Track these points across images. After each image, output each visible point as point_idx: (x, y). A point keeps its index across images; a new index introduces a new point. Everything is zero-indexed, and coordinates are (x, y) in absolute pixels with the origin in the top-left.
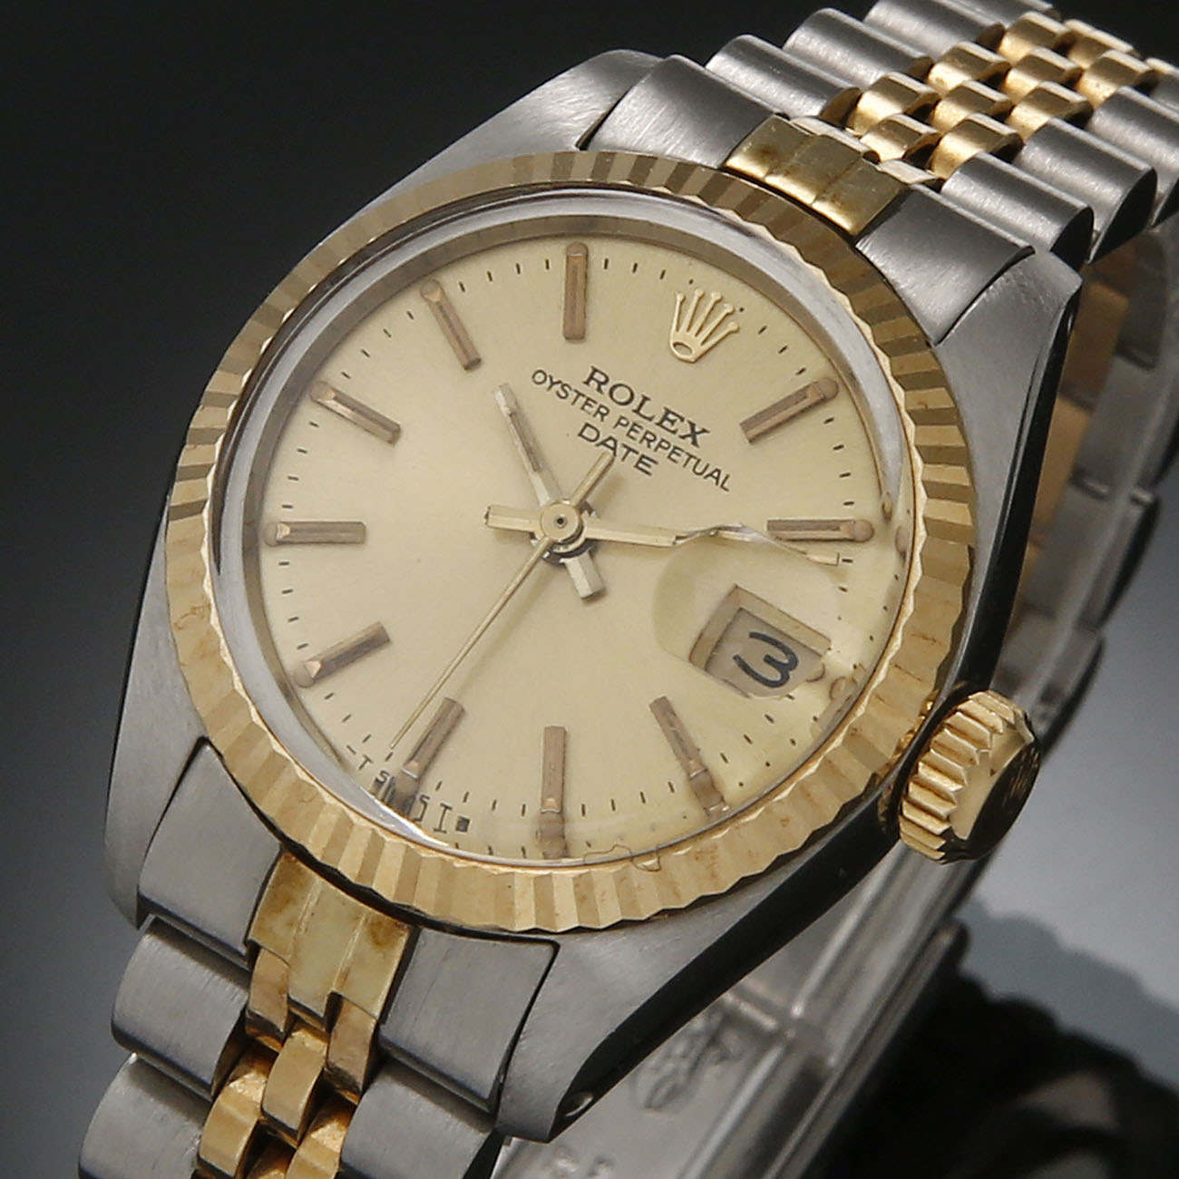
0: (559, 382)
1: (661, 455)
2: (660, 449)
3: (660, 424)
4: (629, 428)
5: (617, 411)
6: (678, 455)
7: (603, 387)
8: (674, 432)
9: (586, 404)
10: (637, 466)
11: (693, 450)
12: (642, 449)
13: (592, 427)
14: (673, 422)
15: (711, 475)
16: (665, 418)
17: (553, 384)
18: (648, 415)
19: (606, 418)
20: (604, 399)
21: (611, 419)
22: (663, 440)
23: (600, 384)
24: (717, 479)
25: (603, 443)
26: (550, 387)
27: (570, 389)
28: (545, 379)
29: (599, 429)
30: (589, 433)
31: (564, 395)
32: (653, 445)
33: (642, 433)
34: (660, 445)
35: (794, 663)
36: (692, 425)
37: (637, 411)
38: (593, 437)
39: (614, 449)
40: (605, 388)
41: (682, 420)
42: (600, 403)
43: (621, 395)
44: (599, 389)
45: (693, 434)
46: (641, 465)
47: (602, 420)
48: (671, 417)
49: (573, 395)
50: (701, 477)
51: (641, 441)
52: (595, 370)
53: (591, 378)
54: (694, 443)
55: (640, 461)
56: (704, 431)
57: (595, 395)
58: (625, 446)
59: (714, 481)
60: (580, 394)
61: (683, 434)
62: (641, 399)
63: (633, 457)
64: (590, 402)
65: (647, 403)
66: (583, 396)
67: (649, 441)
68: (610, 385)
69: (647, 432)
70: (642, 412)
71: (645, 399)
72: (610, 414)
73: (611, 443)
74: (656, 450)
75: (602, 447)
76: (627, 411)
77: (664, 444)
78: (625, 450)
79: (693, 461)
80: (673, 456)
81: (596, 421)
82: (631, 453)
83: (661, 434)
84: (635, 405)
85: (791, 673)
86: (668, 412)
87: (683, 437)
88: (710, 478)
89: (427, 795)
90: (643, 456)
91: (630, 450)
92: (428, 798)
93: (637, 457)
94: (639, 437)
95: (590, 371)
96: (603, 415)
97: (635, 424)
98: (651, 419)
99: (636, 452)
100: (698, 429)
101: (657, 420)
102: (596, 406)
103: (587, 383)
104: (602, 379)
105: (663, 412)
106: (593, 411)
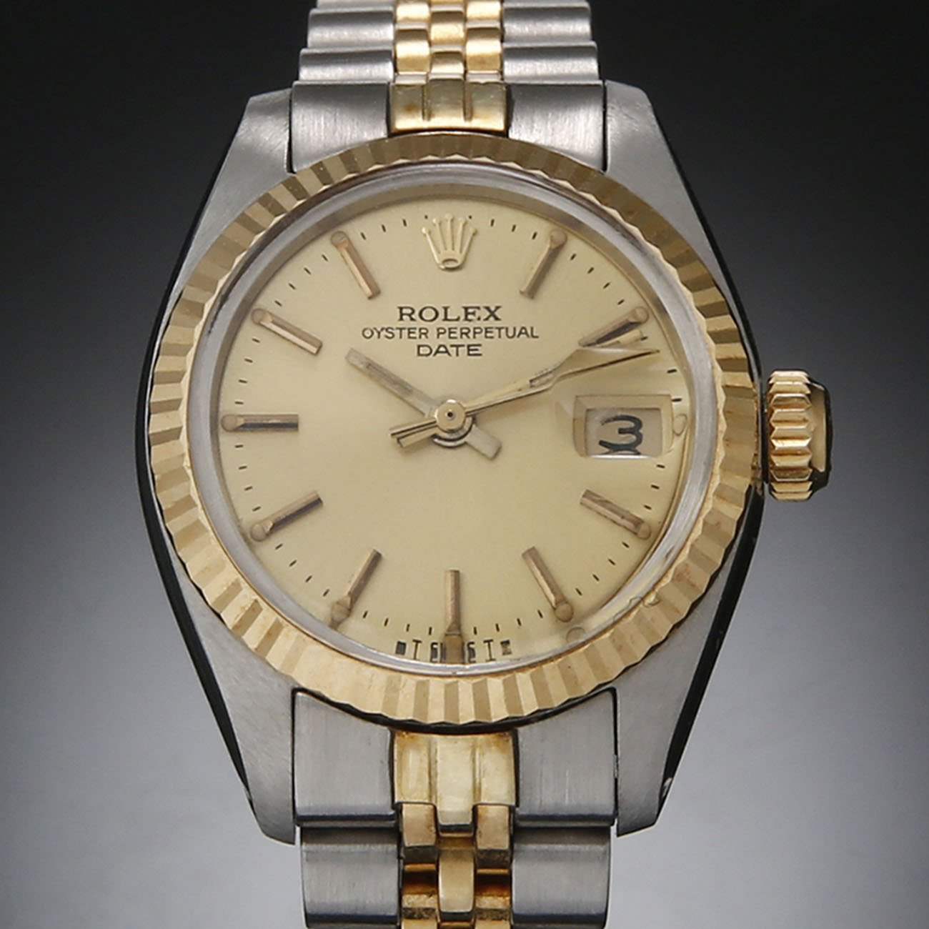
0: (382, 329)
1: (480, 338)
2: (477, 335)
3: (466, 319)
4: (447, 334)
5: (433, 327)
6: (491, 332)
7: (413, 316)
9: (409, 333)
10: (469, 355)
11: (498, 324)
12: (465, 341)
13: (423, 346)
14: (473, 313)
15: (520, 333)
16: (467, 314)
17: (379, 332)
18: (455, 317)
19: (428, 335)
20: (419, 324)
21: (432, 333)
22: (475, 328)
23: (410, 315)
24: (526, 333)
25: (437, 352)
26: (379, 337)
27: (392, 329)
28: (373, 333)
29: (428, 344)
30: (424, 350)
31: (390, 335)
32: (471, 335)
33: (458, 331)
34: (475, 333)
35: (639, 424)
36: (488, 308)
37: (446, 319)
38: (428, 352)
39: (447, 352)
40: (415, 316)
41: (478, 308)
42: (418, 327)
43: (429, 314)
44: (412, 319)
45: (492, 314)
46: (471, 352)
47: (427, 337)
48: (470, 311)
49: (397, 332)
50: (515, 338)
51: (461, 337)
52: (401, 309)
53: (402, 315)
54: (497, 319)
55: (469, 350)
56: (497, 308)
57: (412, 324)
58: (452, 346)
59: (525, 336)
60: (401, 329)
61: (485, 317)
62: (443, 311)
63: (463, 350)
64: (412, 331)
65: (449, 310)
66: (404, 329)
67: (466, 334)
68: (417, 312)
69: (462, 329)
70: (449, 317)
71: (446, 309)
72: (430, 332)
73: (442, 349)
74: (474, 337)
75: (438, 355)
76: (439, 322)
77: (478, 331)
78: (454, 349)
79: (503, 331)
80: (488, 335)
81: (423, 341)
82: (460, 349)
83: (471, 325)
84: (441, 316)
85: (641, 431)
86: (466, 309)
87: (487, 319)
88: (522, 336)
89: (472, 641)
90: (469, 346)
91: (457, 346)
92: (473, 643)
93: (466, 348)
94: (458, 335)
95: (398, 310)
96: (425, 334)
97: (450, 329)
98: (458, 319)
99: (463, 346)
100: (493, 309)
101: (463, 317)
102: (417, 331)
103: (401, 319)
104: (410, 311)
105: (463, 310)
106: (417, 335)
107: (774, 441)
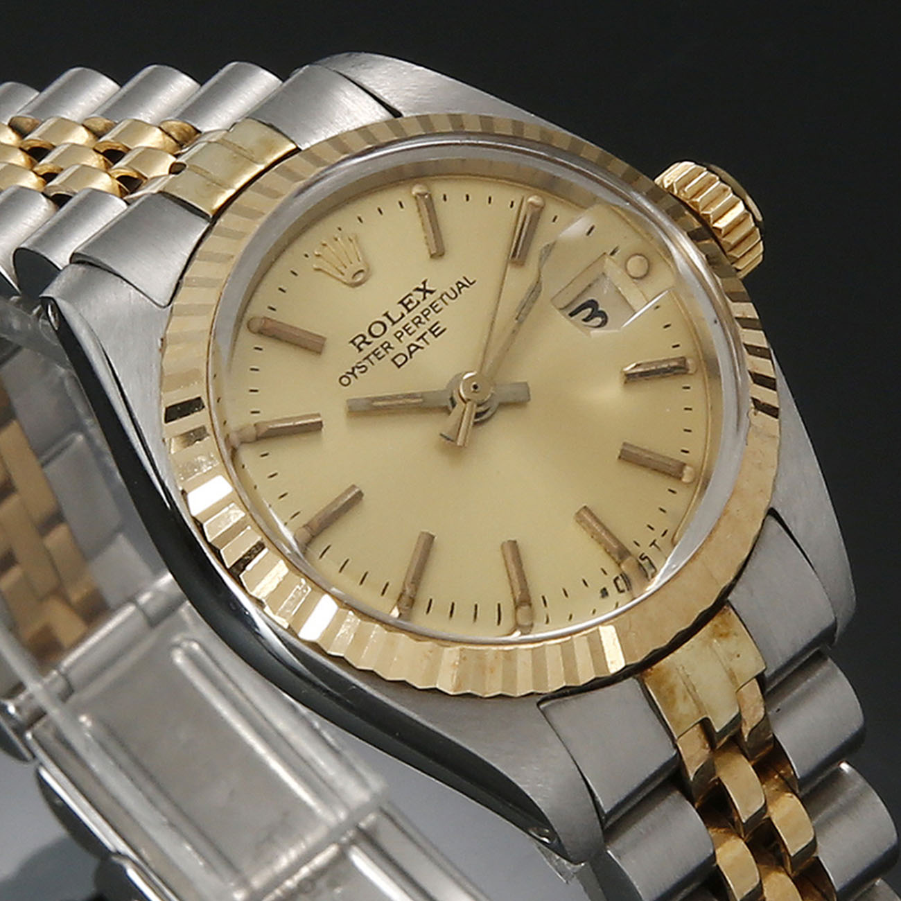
0: (353, 369)
1: (434, 318)
2: (428, 317)
3: (409, 311)
4: (405, 333)
5: (389, 337)
6: (436, 306)
7: (367, 340)
8: (418, 303)
9: (376, 355)
10: (436, 336)
11: (437, 295)
12: (424, 328)
13: (395, 357)
14: (411, 301)
15: (459, 289)
16: (406, 306)
17: (353, 373)
18: (400, 316)
19: (392, 346)
20: (377, 343)
21: (394, 342)
22: (422, 313)
23: (363, 342)
24: (464, 285)
25: (411, 353)
26: (356, 377)
27: (360, 363)
28: (349, 378)
29: (398, 353)
30: (400, 360)
31: (363, 369)
32: (423, 320)
33: (412, 325)
34: (425, 316)
36: (418, 289)
37: (394, 323)
38: (404, 359)
39: (418, 347)
40: (369, 339)
41: (410, 295)
42: (378, 346)
44: (369, 343)
45: (425, 291)
46: (436, 333)
47: (392, 348)
48: (406, 301)
49: (366, 363)
50: (459, 296)
51: (418, 327)
52: (352, 342)
53: (358, 346)
54: (431, 292)
55: (433, 333)
56: (424, 283)
57: (373, 347)
58: (418, 339)
59: (465, 288)
60: (367, 358)
61: (422, 298)
62: (385, 318)
63: (429, 336)
64: (376, 352)
65: (390, 314)
66: (369, 355)
67: (420, 322)
68: (367, 335)
69: (413, 321)
70: (395, 319)
71: (386, 315)
72: (390, 342)
73: (412, 348)
74: (428, 320)
75: (413, 355)
76: (391, 329)
77: (425, 313)
78: (421, 340)
79: (445, 297)
80: (437, 309)
81: (392, 353)
82: (425, 337)
83: (417, 312)
84: (388, 323)
86: (401, 302)
87: (425, 298)
88: (462, 290)
89: (640, 554)
90: (430, 330)
91: (422, 337)
92: (642, 554)
93: (429, 332)
94: (414, 327)
95: (352, 345)
96: (388, 347)
97: (404, 328)
98: (403, 315)
99: (425, 333)
100: (422, 287)
101: (405, 312)
102: (380, 349)
103: (360, 350)
104: (361, 339)
105: (401, 305)
106: (383, 352)
107: (716, 225)
